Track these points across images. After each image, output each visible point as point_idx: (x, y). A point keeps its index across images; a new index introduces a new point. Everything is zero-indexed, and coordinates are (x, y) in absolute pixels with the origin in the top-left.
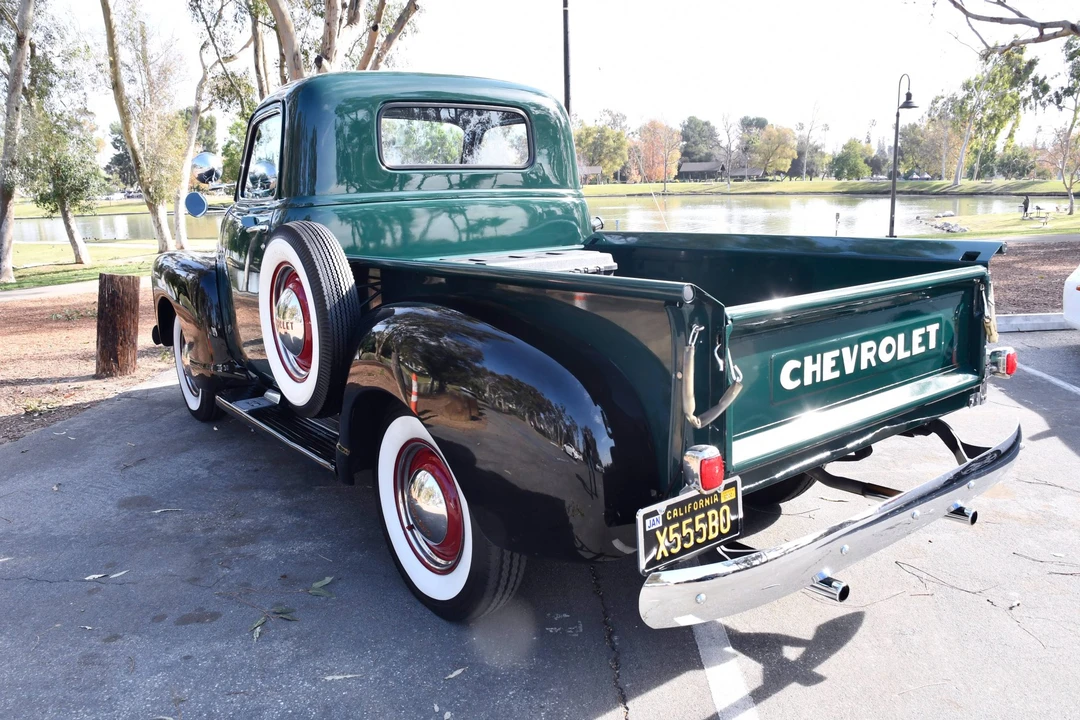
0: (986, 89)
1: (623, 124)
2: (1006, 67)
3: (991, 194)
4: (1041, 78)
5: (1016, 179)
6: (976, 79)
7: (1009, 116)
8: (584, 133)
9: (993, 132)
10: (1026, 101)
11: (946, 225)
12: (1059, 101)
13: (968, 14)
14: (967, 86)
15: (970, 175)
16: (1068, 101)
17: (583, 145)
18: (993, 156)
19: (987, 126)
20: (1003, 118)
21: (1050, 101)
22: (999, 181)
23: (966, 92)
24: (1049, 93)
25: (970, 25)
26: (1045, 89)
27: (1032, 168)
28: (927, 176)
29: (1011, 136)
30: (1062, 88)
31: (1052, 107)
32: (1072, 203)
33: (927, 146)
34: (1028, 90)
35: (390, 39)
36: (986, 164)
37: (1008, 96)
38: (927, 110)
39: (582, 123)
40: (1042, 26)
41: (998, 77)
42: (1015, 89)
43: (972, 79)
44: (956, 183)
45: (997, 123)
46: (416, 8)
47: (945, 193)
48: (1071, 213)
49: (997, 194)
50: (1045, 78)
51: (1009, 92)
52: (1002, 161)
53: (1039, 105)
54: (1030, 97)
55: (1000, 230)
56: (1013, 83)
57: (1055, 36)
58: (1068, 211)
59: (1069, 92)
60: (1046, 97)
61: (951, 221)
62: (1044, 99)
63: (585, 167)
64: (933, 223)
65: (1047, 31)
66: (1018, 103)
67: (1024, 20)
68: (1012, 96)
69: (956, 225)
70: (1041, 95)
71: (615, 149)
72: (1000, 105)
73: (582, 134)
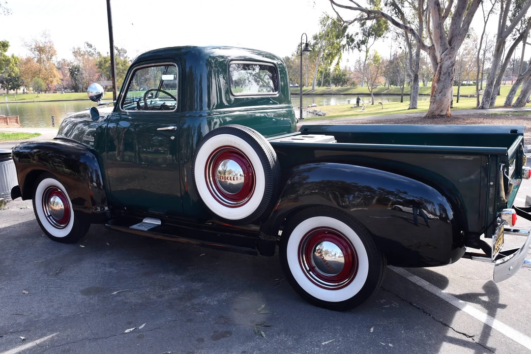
0: (325, 39)
1: (125, 55)
2: (334, 29)
3: (331, 94)
4: (350, 35)
5: (341, 86)
6: (320, 34)
7: (336, 54)
8: (103, 60)
9: (329, 62)
10: (344, 46)
11: (315, 111)
12: (359, 47)
13: (334, 4)
14: (315, 38)
15: (319, 84)
16: (363, 47)
17: (103, 67)
18: (329, 74)
19: (326, 59)
20: (333, 55)
21: (355, 47)
22: (333, 88)
23: (315, 41)
24: (354, 43)
26: (353, 40)
27: (348, 80)
28: (297, 85)
29: (338, 64)
30: (360, 40)
31: (356, 50)
32: (373, 99)
33: (296, 69)
34: (344, 41)
36: (326, 79)
37: (335, 44)
38: (296, 50)
39: (99, 53)
40: (369, 12)
41: (330, 34)
42: (338, 40)
43: (318, 34)
44: (313, 89)
45: (331, 57)
47: (308, 94)
48: (373, 104)
49: (334, 94)
50: (352, 35)
51: (335, 41)
52: (334, 77)
53: (350, 49)
54: (346, 44)
55: (341, 114)
56: (337, 37)
57: (373, 18)
58: (371, 103)
59: (363, 42)
60: (353, 45)
62: (352, 46)
64: (308, 110)
65: (371, 15)
66: (340, 47)
67: (360, 9)
68: (337, 44)
69: (320, 111)
70: (351, 44)
71: (123, 71)
72: (332, 48)
73: (101, 61)
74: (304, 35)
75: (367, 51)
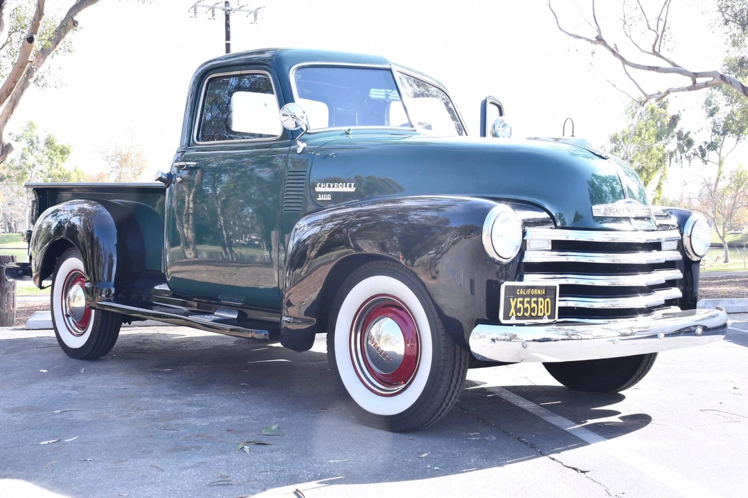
0: (633, 141)
2: (651, 121)
4: (685, 132)
6: (623, 132)
7: (657, 168)
10: (672, 154)
12: (703, 155)
13: (624, 61)
16: (712, 155)
20: (650, 170)
21: (694, 154)
23: (614, 145)
24: (693, 147)
25: (627, 73)
26: (690, 143)
29: (659, 187)
30: (706, 143)
31: (697, 161)
32: (726, 252)
34: (672, 144)
37: (655, 149)
40: (695, 76)
41: (644, 131)
42: (660, 143)
43: (619, 132)
46: (75, 23)
48: (726, 261)
50: (689, 133)
51: (655, 145)
53: (684, 159)
54: (676, 150)
56: (659, 137)
57: (706, 85)
58: (724, 260)
59: (713, 146)
60: (691, 151)
62: (689, 153)
65: (699, 80)
66: (664, 156)
67: (676, 69)
68: (658, 149)
70: (686, 149)
72: (647, 157)
75: (720, 163)
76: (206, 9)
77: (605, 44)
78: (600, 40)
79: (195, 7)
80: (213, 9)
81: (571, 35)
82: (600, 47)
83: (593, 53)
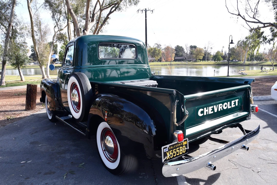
0: (251, 39)
1: (160, 47)
2: (256, 33)
3: (253, 65)
4: (265, 36)
5: (259, 61)
6: (249, 36)
7: (257, 46)
8: (150, 49)
9: (253, 49)
10: (261, 42)
11: (242, 73)
12: (269, 42)
13: (246, 21)
14: (246, 38)
15: (248, 60)
16: (272, 42)
17: (150, 52)
18: (253, 55)
19: (252, 48)
21: (267, 42)
22: (255, 62)
23: (246, 40)
24: (267, 40)
25: (247, 23)
27: (263, 58)
28: (237, 60)
29: (258, 50)
30: (270, 39)
31: (268, 44)
32: (273, 68)
33: (237, 53)
34: (262, 39)
35: (102, 26)
36: (252, 58)
37: (257, 41)
38: (237, 44)
39: (150, 46)
40: (264, 24)
41: (254, 36)
42: (258, 39)
43: (248, 36)
44: (244, 62)
45: (254, 47)
46: (108, 18)
47: (242, 65)
48: (273, 70)
49: (255, 65)
51: (257, 40)
52: (256, 57)
53: (264, 43)
54: (262, 41)
55: (256, 74)
56: (258, 37)
57: (268, 26)
58: (272, 70)
59: (272, 40)
61: (243, 72)
62: (266, 42)
63: (150, 58)
64: (239, 72)
65: (266, 25)
66: (259, 42)
67: (260, 22)
68: (258, 41)
69: (244, 73)
70: (265, 40)
71: (158, 53)
72: (255, 43)
73: (150, 50)
74: (231, 36)
75: (274, 44)
76: (141, 11)
77: (240, 16)
78: (239, 15)
79: (138, 10)
80: (142, 11)
81: (231, 13)
82: (239, 16)
83: (238, 18)
